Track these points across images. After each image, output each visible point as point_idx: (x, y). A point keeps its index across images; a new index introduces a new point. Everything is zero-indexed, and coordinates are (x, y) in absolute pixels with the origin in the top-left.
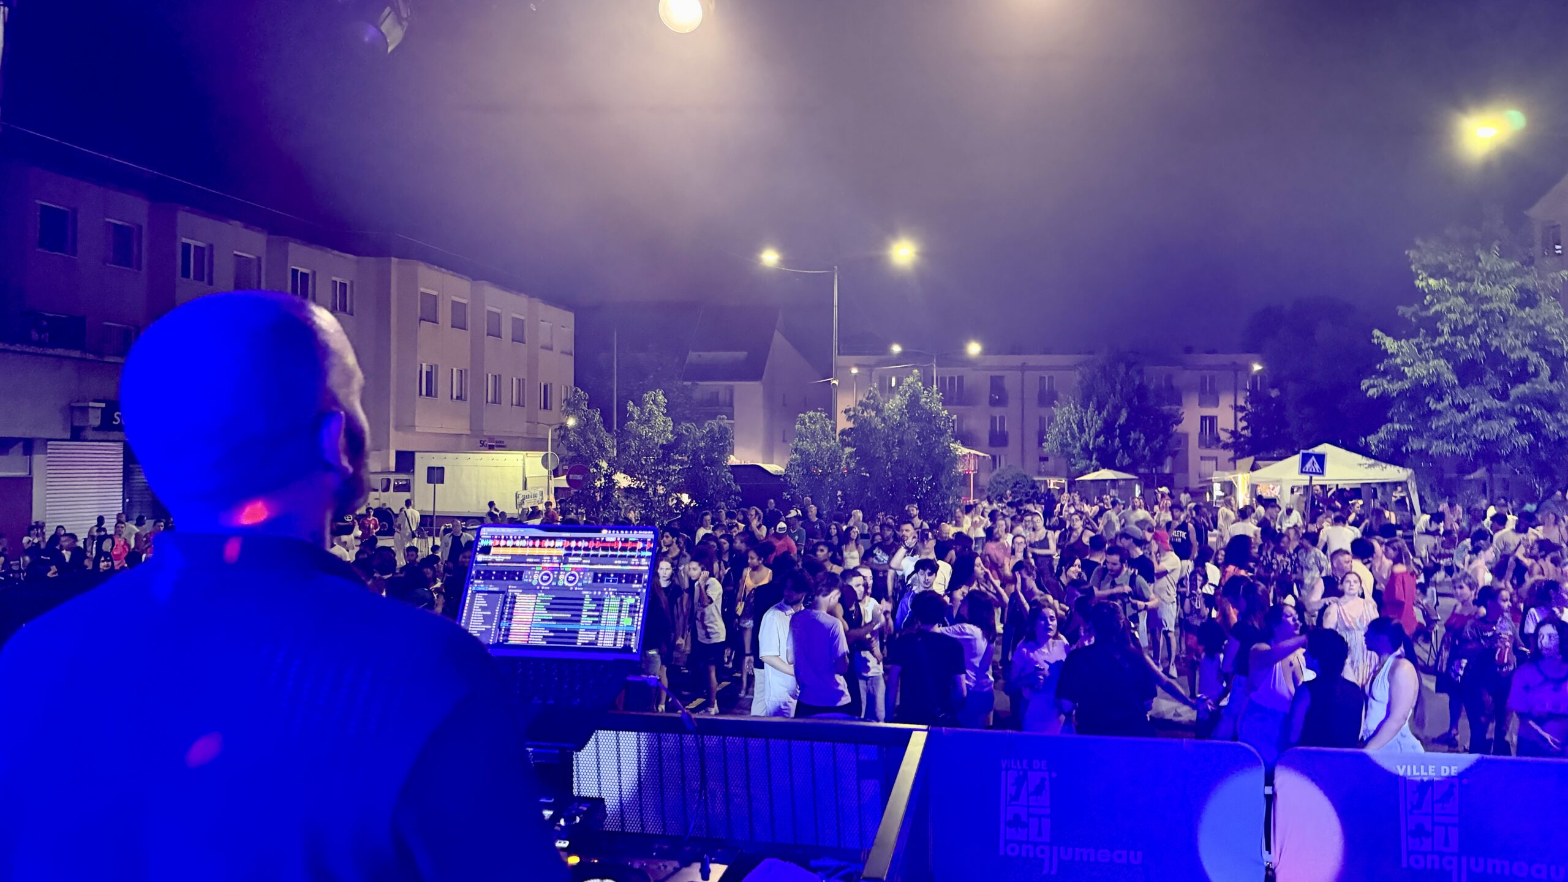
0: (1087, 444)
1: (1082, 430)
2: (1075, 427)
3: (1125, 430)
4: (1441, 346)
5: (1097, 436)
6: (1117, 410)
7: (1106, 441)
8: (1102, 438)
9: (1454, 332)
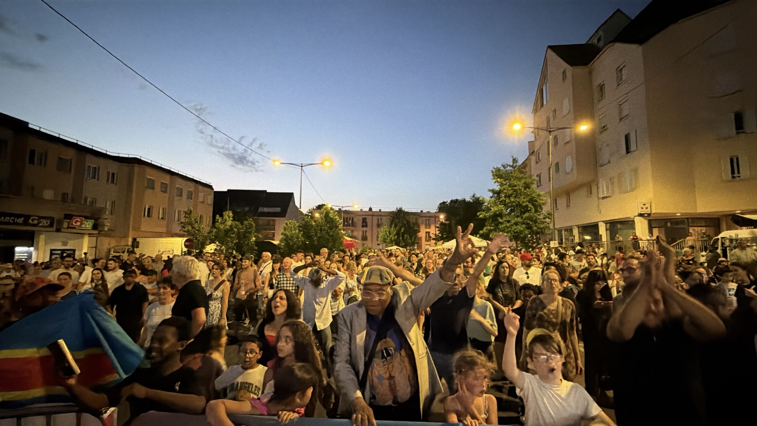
0: (391, 238)
1: (390, 234)
2: (388, 233)
3: (403, 234)
4: (502, 201)
5: (394, 236)
6: (401, 228)
7: (397, 238)
8: (396, 237)
9: (505, 197)
